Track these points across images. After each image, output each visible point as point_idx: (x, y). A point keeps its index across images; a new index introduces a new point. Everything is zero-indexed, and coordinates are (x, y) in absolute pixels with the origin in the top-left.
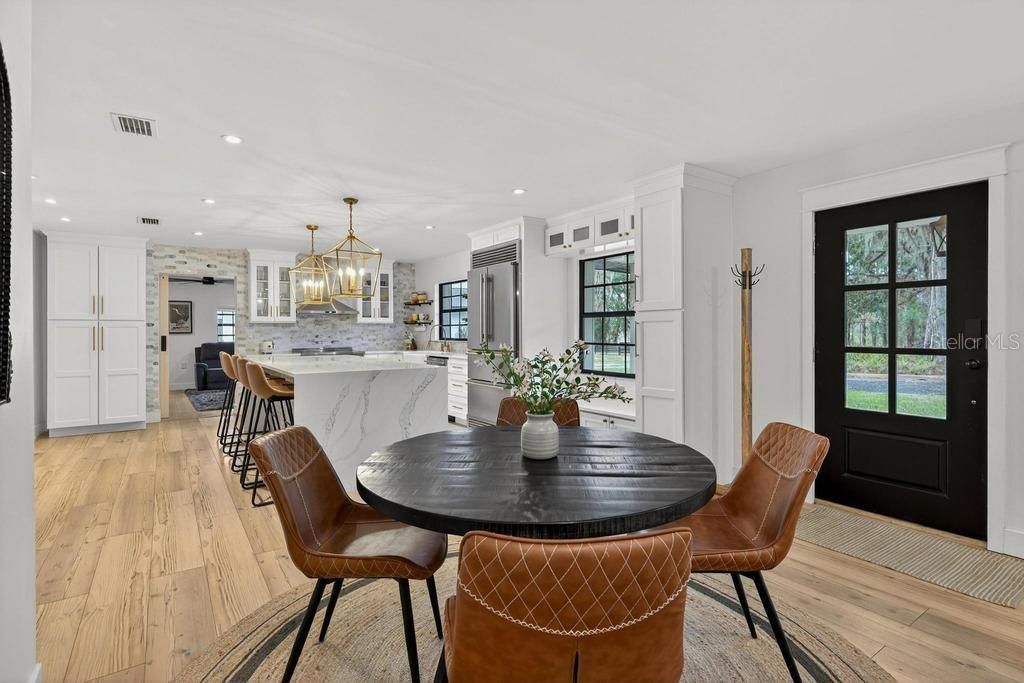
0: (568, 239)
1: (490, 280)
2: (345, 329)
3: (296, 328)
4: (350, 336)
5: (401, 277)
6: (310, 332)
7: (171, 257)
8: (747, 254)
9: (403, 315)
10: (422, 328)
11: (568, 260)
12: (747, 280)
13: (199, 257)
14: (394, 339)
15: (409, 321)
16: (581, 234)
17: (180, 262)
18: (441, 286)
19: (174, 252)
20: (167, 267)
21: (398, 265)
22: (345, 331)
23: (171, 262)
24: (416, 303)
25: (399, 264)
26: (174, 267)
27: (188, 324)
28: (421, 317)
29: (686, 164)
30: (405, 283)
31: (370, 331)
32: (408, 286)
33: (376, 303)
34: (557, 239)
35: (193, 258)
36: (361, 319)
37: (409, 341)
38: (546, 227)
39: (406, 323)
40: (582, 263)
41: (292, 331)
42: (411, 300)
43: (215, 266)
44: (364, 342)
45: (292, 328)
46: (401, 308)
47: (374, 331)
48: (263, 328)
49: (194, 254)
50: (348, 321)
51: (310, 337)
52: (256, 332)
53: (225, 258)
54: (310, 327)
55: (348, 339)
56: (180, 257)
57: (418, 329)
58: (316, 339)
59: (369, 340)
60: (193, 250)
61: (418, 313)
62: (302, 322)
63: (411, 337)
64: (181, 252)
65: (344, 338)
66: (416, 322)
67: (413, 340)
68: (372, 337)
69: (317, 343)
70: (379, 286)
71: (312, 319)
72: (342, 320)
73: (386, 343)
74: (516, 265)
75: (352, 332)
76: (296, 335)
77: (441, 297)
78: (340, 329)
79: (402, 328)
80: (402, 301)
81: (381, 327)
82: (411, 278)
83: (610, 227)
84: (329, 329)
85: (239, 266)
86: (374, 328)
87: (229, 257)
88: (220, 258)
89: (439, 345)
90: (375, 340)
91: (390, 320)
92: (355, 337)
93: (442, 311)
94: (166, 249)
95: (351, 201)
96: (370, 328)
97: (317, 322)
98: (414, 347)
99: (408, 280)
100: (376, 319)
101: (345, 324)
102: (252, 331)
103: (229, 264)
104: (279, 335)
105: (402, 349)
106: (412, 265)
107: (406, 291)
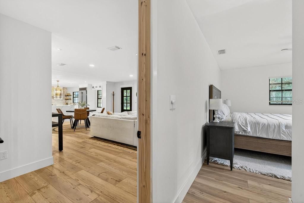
0: (95, 87)
1: (82, 93)
5: (64, 90)
8: (113, 92)
10: (69, 100)
11: (96, 90)
12: (114, 95)
18: (73, 93)
24: (68, 96)
25: (64, 88)
28: (69, 98)
31: (57, 101)
34: (93, 87)
36: (55, 99)
38: (92, 85)
39: (65, 99)
40: (98, 91)
46: (64, 96)
57: (68, 101)
61: (69, 97)
63: (66, 102)
66: (67, 99)
74: (86, 91)
77: (73, 95)
79: (64, 101)
81: (60, 100)
82: (67, 91)
83: (100, 87)
89: (73, 104)
91: (62, 99)
93: (73, 97)
98: (67, 104)
100: (58, 99)
105: (64, 104)
106: (67, 88)
107: (66, 93)
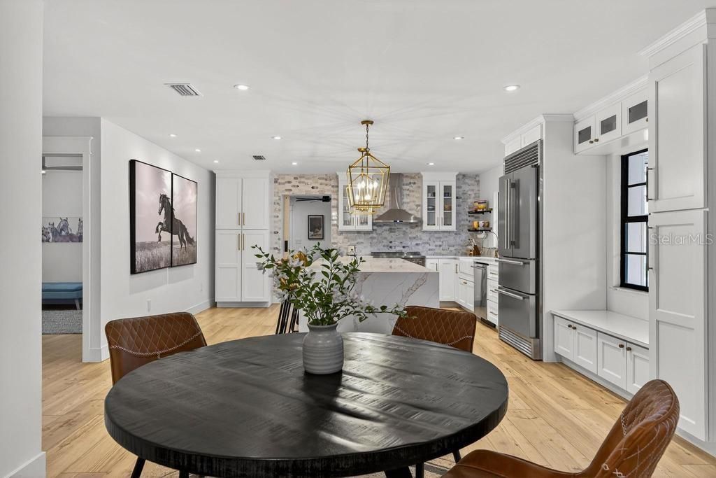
0: (596, 132)
1: (515, 186)
2: (414, 235)
3: (374, 235)
4: (418, 242)
5: (465, 188)
6: (385, 238)
7: (289, 182)
9: (467, 223)
10: (482, 236)
11: (607, 157)
13: (306, 181)
14: (459, 245)
15: (471, 228)
16: (608, 125)
17: (294, 186)
19: (291, 179)
20: (287, 190)
21: (462, 177)
22: (415, 238)
23: (288, 186)
24: (478, 211)
26: (291, 190)
27: (320, 232)
29: (707, 9)
30: (469, 193)
31: (437, 238)
32: (473, 195)
33: (439, 213)
34: (585, 135)
35: (303, 182)
36: (426, 227)
37: (471, 248)
39: (469, 230)
40: (625, 160)
41: (371, 238)
42: (473, 210)
43: (317, 188)
44: (431, 247)
45: (371, 235)
46: (466, 217)
47: (440, 238)
48: (349, 235)
49: (303, 180)
50: (416, 229)
51: (385, 242)
52: (345, 238)
53: (323, 181)
54: (386, 234)
55: (417, 244)
56: (295, 182)
57: (479, 236)
58: (391, 245)
59: (436, 246)
60: (302, 177)
61: (479, 221)
62: (379, 230)
63: (474, 243)
64: (295, 178)
65: (414, 243)
66: (476, 230)
67: (475, 247)
68: (438, 243)
69: (391, 247)
70: (442, 197)
71: (388, 228)
72: (412, 228)
73: (451, 248)
74: (537, 168)
75: (421, 239)
76: (375, 241)
78: (410, 236)
79: (465, 235)
80: (468, 210)
81: (446, 234)
82: (475, 188)
83: (638, 112)
84: (402, 235)
85: (333, 186)
86: (441, 235)
87: (326, 180)
88: (320, 181)
90: (440, 246)
91: (453, 228)
92: (423, 243)
94: (286, 177)
95: (367, 123)
96: (436, 235)
97: (391, 230)
98: (477, 252)
99: (473, 190)
100: (440, 227)
101: (414, 232)
102: (341, 237)
103: (326, 185)
104: (362, 240)
105: (465, 254)
106: (477, 176)
107: (470, 201)
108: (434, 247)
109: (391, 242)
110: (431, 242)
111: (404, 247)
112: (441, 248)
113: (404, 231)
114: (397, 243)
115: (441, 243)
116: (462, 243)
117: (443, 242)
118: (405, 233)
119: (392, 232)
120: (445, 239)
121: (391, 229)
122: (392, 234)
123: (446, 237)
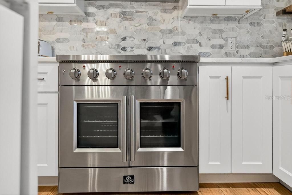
2: (170, 27)
4: (179, 39)
6: (113, 31)
14: (258, 45)
22: (171, 31)
31: (215, 32)
41: (84, 30)
47: (221, 31)
55: (176, 44)
58: (123, 44)
59: (213, 47)
65: (170, 41)
68: (219, 42)
69: (124, 49)
78: (163, 27)
84: (145, 26)
90: (221, 47)
92: (188, 42)
97: (124, 16)
108: (209, 50)
109: (124, 39)
110: (203, 40)
111: (150, 49)
112: (223, 51)
113: (151, 19)
114: (136, 42)
115: (222, 42)
116: (263, 42)
117: (226, 39)
118: (151, 21)
119: (127, 19)
120: (231, 34)
121: (124, 13)
122: (126, 23)
123: (233, 29)
